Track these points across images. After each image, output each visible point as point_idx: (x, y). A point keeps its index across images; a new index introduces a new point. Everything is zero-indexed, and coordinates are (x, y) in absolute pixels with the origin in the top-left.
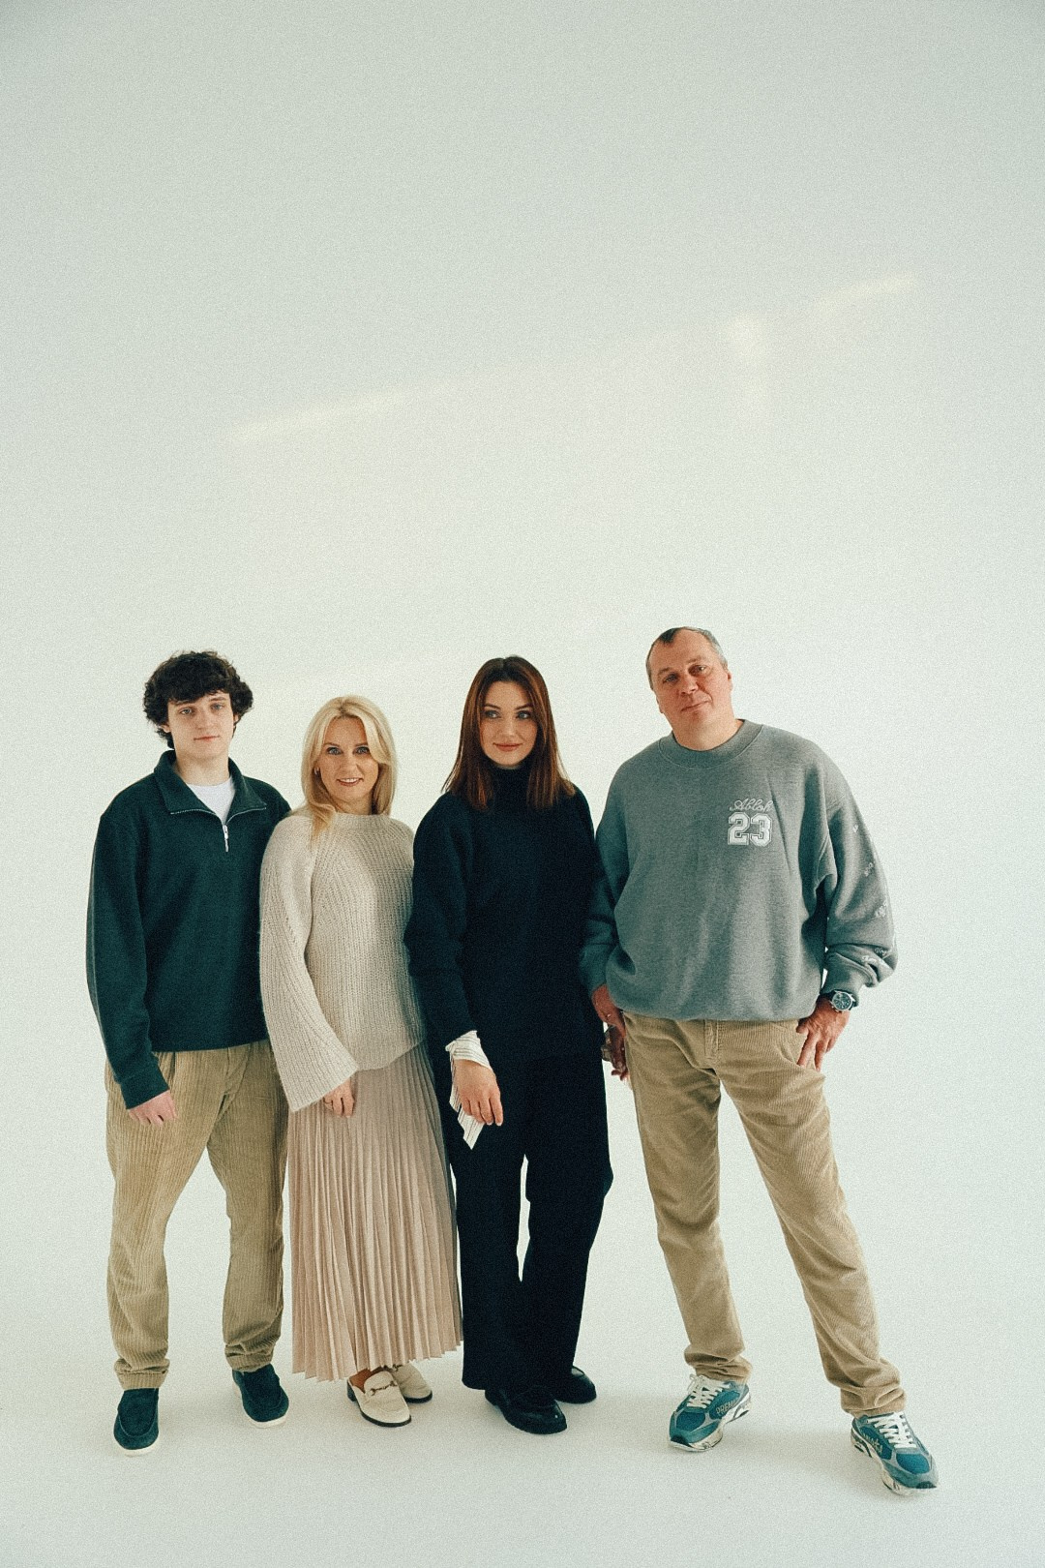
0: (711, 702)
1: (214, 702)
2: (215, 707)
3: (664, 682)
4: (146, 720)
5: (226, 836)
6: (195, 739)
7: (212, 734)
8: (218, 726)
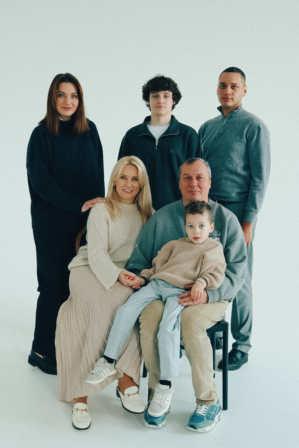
0: (201, 193)
1: (165, 94)
2: (165, 97)
3: (185, 178)
4: (142, 99)
5: (157, 144)
6: (156, 107)
7: (163, 106)
8: (165, 103)
